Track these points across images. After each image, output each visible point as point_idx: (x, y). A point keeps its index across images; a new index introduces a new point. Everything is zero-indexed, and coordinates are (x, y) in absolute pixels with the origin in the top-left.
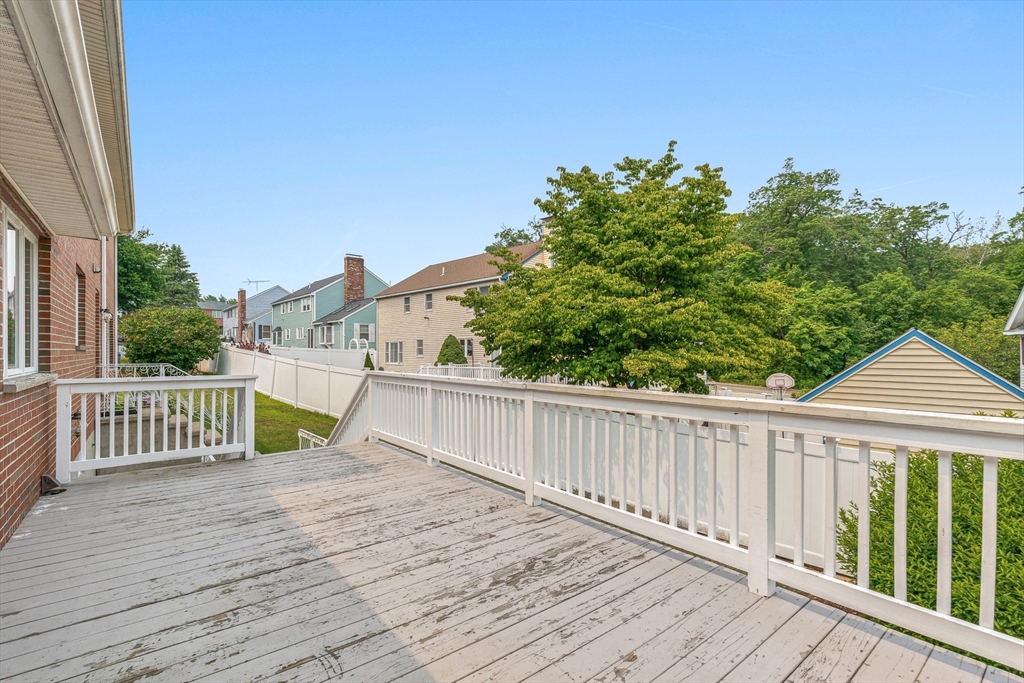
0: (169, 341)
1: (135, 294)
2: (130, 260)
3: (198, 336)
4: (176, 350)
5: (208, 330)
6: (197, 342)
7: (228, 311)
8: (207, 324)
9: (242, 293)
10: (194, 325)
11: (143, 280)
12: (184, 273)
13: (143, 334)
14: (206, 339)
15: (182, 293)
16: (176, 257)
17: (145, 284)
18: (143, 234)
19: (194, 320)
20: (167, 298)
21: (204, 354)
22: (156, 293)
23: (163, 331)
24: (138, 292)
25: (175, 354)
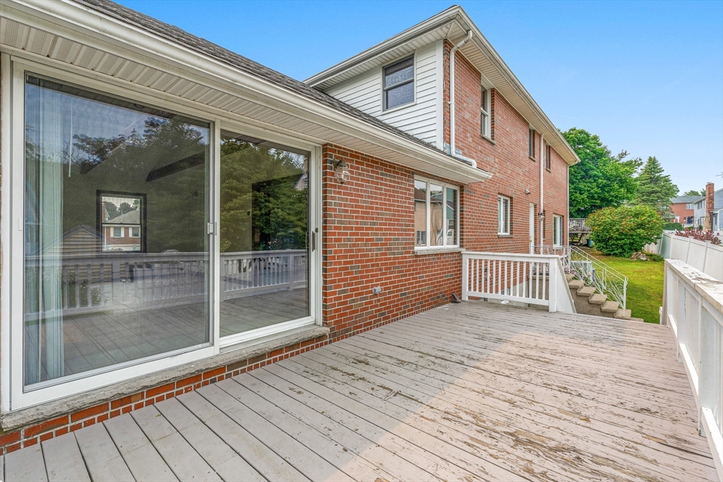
0: (618, 230)
1: (615, 197)
2: (611, 175)
3: (641, 226)
4: (623, 237)
5: (649, 222)
6: (640, 231)
7: (698, 203)
8: (649, 216)
9: (710, 186)
10: (638, 218)
11: (621, 187)
12: (658, 177)
13: (600, 225)
14: (648, 228)
15: (656, 192)
16: (652, 166)
17: (622, 190)
18: (623, 155)
19: (638, 214)
20: (645, 197)
21: (649, 240)
22: (629, 195)
23: (612, 224)
24: (617, 196)
25: (623, 239)
